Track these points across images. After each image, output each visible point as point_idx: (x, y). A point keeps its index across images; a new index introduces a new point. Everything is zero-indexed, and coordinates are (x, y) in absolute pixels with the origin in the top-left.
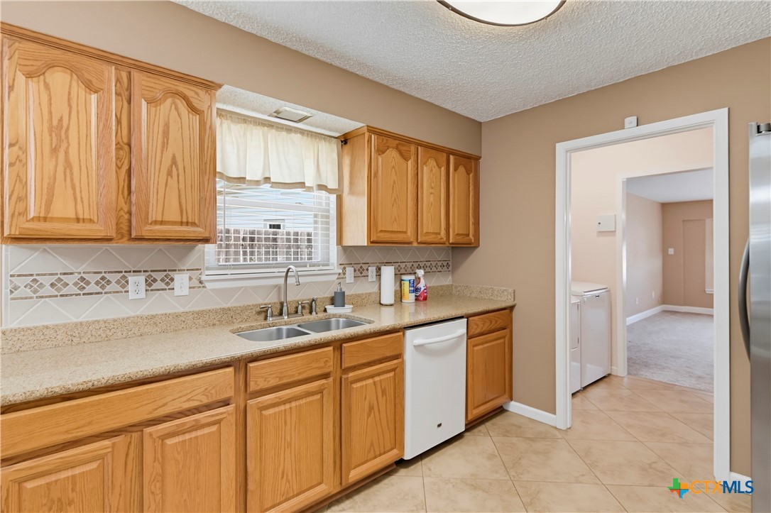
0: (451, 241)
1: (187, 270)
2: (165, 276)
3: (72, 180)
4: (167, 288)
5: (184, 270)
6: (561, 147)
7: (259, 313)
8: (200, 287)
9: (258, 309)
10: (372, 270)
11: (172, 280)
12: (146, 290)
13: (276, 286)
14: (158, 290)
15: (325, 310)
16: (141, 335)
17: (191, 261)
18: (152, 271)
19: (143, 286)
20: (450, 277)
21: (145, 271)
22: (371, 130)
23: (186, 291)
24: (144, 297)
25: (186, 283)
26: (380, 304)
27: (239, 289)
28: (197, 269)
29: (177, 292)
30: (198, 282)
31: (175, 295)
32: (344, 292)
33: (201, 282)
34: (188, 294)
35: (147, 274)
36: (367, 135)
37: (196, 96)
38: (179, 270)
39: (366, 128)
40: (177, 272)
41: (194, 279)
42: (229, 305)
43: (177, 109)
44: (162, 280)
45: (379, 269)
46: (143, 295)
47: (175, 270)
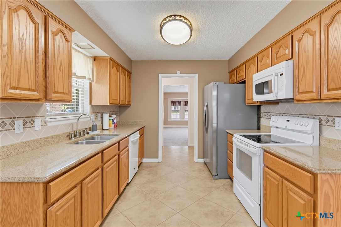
0: (126, 104)
1: (40, 116)
2: (31, 120)
3: (27, 68)
4: (32, 126)
5: (38, 117)
6: (160, 75)
7: (67, 136)
8: (45, 125)
9: (67, 135)
10: (100, 115)
11: (34, 122)
12: (23, 128)
13: (71, 123)
14: (28, 128)
15: (88, 133)
16: (23, 152)
17: (41, 112)
18: (25, 117)
19: (22, 126)
20: (118, 118)
21: (22, 117)
22: (111, 59)
23: (40, 128)
24: (22, 132)
25: (40, 124)
26: (103, 129)
27: (59, 125)
28: (44, 116)
29: (36, 128)
30: (44, 123)
31: (35, 130)
32: (97, 125)
33: (45, 123)
34: (40, 129)
35: (23, 119)
36: (109, 60)
37: (68, 34)
38: (37, 117)
39: (109, 57)
40: (36, 118)
41: (42, 121)
42: (55, 134)
43: (62, 38)
44: (30, 122)
45: (102, 115)
46: (22, 131)
47: (35, 117)
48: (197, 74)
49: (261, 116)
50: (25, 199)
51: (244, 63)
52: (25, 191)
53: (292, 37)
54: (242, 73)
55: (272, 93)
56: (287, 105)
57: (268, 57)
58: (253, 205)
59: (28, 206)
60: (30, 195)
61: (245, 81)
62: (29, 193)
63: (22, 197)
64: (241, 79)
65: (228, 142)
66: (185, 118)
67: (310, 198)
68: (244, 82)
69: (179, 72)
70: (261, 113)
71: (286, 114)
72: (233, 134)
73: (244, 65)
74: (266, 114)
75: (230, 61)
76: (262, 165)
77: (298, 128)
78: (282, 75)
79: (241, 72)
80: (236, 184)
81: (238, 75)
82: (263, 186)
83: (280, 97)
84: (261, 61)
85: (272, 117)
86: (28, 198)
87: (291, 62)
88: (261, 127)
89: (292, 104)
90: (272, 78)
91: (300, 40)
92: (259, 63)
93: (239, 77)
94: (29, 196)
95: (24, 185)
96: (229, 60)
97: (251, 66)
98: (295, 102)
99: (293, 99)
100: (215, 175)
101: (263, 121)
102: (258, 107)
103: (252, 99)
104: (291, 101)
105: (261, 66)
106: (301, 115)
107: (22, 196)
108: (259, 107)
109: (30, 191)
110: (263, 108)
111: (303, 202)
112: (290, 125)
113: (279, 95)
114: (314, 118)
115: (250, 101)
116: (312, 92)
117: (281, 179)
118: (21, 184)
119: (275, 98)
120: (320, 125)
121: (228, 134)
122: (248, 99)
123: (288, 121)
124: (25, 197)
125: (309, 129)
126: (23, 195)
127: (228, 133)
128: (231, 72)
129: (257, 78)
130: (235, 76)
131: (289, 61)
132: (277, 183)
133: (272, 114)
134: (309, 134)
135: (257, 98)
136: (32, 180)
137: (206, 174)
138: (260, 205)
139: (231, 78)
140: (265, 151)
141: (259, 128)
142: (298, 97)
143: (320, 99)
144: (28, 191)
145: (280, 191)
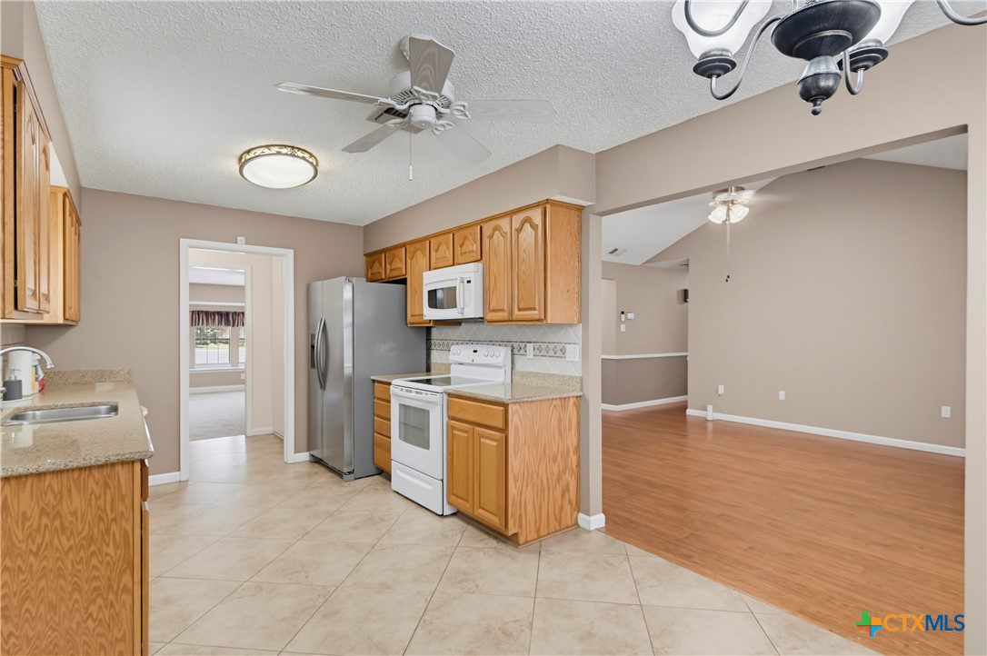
6: (185, 242)
22: (66, 194)
48: (292, 251)
49: (433, 347)
50: (98, 498)
51: (404, 245)
52: (97, 484)
53: (481, 227)
54: (399, 264)
55: (456, 307)
56: (474, 327)
57: (448, 248)
58: (430, 488)
59: (105, 509)
60: (110, 488)
61: (406, 279)
62: (107, 485)
63: (91, 495)
64: (395, 273)
65: (376, 400)
66: (197, 362)
67: (501, 434)
68: (403, 281)
69: (243, 239)
70: (433, 342)
71: (471, 342)
72: (389, 381)
73: (404, 249)
74: (441, 343)
75: (369, 230)
76: (446, 418)
77: (489, 360)
78: (469, 282)
79: (396, 260)
80: (398, 471)
81: (388, 265)
82: (448, 449)
83: (467, 316)
84: (437, 251)
85: (453, 348)
86: (105, 494)
87: (480, 265)
88: (432, 366)
89: (481, 326)
90: (457, 284)
91: (491, 237)
92: (433, 253)
93: (391, 270)
94: (108, 492)
95: (95, 472)
96: (365, 227)
97: (417, 253)
98: (486, 323)
99: (483, 318)
100: (349, 473)
101: (436, 357)
102: (427, 330)
103: (422, 315)
104: (480, 320)
105: (437, 259)
106: (491, 342)
107: (90, 492)
108: (429, 330)
109: (109, 482)
110: (435, 333)
111: (495, 444)
112: (479, 358)
113: (466, 310)
114: (506, 346)
115: (416, 319)
116: (503, 310)
117: (472, 427)
118: (87, 472)
119: (460, 317)
120: (513, 354)
121: (376, 384)
122: (412, 316)
123: (475, 351)
124: (98, 495)
125: (500, 361)
126: (93, 492)
127: (374, 381)
128: (372, 257)
129: (433, 279)
130: (381, 266)
131: (476, 263)
132: (466, 435)
133: (450, 342)
134: (500, 367)
135: (431, 314)
136: (127, 456)
137: (325, 477)
138: (442, 480)
139: (371, 268)
140: (450, 395)
141: (428, 370)
142: (491, 316)
143: (511, 321)
144: (106, 481)
145: (471, 444)
